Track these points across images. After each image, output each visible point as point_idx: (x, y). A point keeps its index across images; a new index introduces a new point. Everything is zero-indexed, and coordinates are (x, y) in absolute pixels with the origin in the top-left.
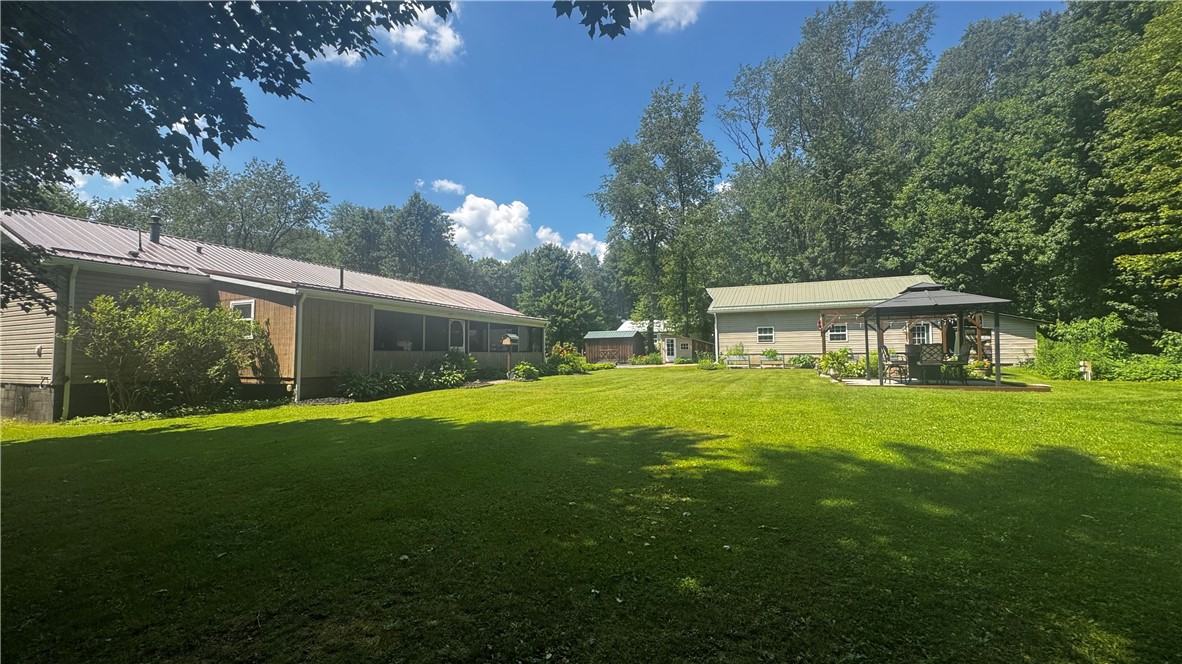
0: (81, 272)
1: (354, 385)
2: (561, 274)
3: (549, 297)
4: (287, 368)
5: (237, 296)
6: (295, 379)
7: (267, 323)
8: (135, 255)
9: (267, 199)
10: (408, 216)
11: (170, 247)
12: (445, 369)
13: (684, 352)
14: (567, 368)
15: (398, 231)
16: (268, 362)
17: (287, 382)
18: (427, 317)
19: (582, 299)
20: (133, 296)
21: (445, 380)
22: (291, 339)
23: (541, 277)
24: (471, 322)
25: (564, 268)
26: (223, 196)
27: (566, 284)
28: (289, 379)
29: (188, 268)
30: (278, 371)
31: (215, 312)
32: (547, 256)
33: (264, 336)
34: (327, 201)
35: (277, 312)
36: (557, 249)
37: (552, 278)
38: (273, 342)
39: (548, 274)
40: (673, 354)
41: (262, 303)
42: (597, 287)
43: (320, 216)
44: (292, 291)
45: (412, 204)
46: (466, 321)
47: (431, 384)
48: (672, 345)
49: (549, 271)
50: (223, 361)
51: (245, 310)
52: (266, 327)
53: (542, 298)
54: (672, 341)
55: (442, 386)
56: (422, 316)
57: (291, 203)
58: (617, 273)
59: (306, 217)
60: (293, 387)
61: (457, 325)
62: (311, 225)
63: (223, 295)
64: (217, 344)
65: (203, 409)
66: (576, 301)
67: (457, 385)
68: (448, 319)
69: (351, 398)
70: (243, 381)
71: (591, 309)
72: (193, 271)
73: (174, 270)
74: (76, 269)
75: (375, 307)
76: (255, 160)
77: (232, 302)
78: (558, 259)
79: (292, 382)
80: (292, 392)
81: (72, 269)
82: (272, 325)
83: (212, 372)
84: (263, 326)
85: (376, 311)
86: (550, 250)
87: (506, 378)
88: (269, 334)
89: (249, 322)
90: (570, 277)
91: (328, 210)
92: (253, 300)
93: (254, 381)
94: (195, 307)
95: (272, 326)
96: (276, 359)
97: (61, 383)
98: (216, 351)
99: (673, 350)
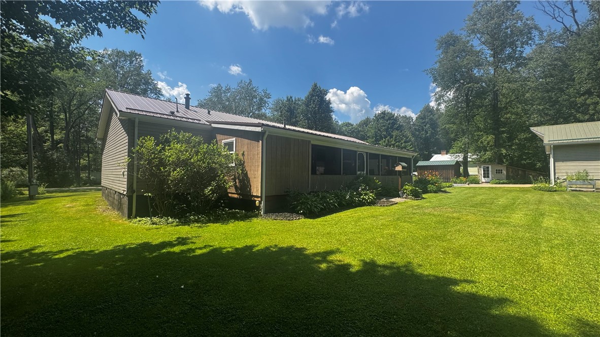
0: (140, 123)
1: (302, 203)
2: (392, 128)
3: (384, 141)
4: (256, 189)
5: (226, 137)
6: (261, 197)
7: (243, 154)
8: (173, 113)
9: (245, 98)
10: (312, 97)
11: (195, 111)
12: (362, 190)
13: (499, 175)
14: (435, 188)
15: (307, 106)
16: (244, 184)
17: (256, 199)
18: (343, 149)
19: (405, 142)
20: (167, 137)
21: (363, 199)
22: (258, 166)
23: (379, 130)
24: (370, 154)
25: (394, 124)
26: (228, 100)
27: (395, 133)
28: (257, 197)
29: (200, 120)
30: (250, 189)
31: (211, 146)
32: (383, 118)
33: (241, 164)
34: (270, 98)
35: (249, 146)
36: (388, 113)
37: (387, 130)
38: (247, 169)
39: (384, 128)
40: (488, 177)
41: (240, 141)
42: (414, 135)
43: (267, 105)
44: (259, 129)
45: (313, 90)
46: (367, 153)
47: (354, 202)
48: (488, 171)
49: (384, 126)
50: (214, 183)
51: (230, 146)
52: (242, 158)
53: (380, 142)
54: (488, 168)
55: (361, 204)
56: (341, 149)
57: (255, 100)
58: (425, 126)
59: (261, 107)
60: (260, 202)
61: (361, 155)
62: (263, 111)
63: (219, 137)
64: (212, 170)
65: (202, 217)
66: (402, 144)
67: (372, 203)
68: (356, 152)
69: (301, 214)
70: (230, 195)
71: (411, 148)
72: (203, 122)
73: (192, 121)
74: (137, 121)
75: (313, 142)
76: (242, 81)
77: (223, 141)
78: (389, 119)
79: (260, 199)
80: (259, 206)
81: (134, 121)
82: (246, 155)
83: (207, 191)
84: (241, 157)
85: (312, 145)
86: (385, 114)
87: (399, 197)
88: (244, 162)
89: (232, 154)
90: (397, 129)
91: (271, 102)
92: (234, 139)
93: (236, 196)
94: (199, 143)
95: (246, 157)
96: (249, 181)
97: (131, 194)
98: (211, 174)
99: (488, 174)
